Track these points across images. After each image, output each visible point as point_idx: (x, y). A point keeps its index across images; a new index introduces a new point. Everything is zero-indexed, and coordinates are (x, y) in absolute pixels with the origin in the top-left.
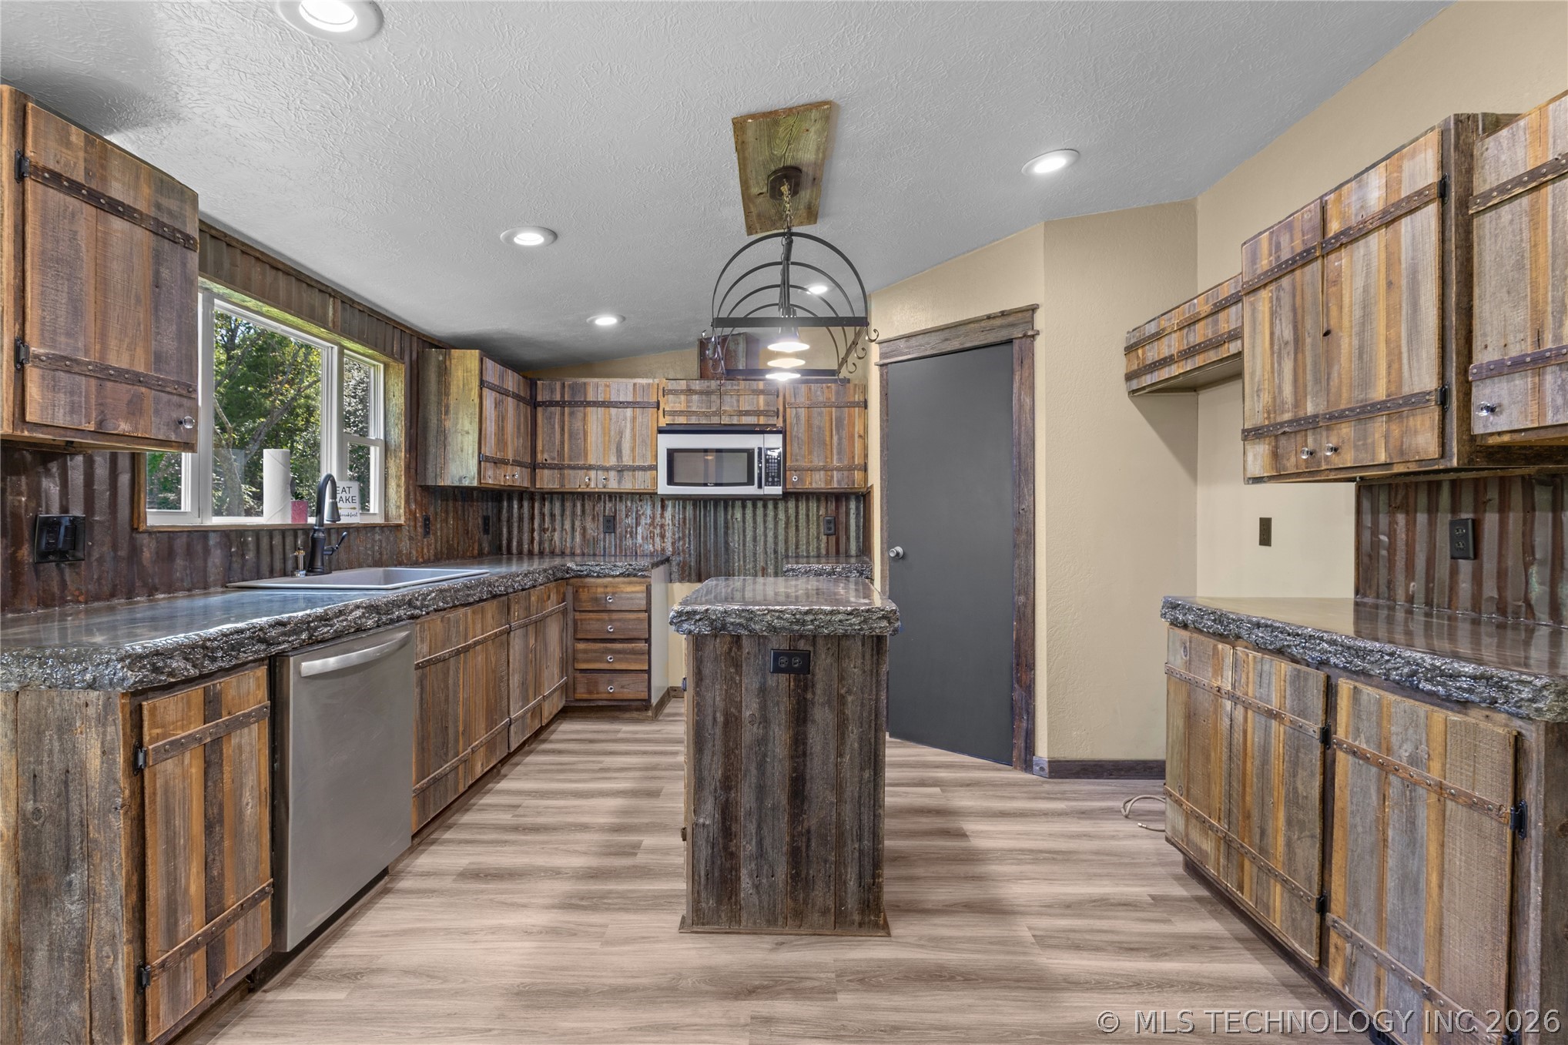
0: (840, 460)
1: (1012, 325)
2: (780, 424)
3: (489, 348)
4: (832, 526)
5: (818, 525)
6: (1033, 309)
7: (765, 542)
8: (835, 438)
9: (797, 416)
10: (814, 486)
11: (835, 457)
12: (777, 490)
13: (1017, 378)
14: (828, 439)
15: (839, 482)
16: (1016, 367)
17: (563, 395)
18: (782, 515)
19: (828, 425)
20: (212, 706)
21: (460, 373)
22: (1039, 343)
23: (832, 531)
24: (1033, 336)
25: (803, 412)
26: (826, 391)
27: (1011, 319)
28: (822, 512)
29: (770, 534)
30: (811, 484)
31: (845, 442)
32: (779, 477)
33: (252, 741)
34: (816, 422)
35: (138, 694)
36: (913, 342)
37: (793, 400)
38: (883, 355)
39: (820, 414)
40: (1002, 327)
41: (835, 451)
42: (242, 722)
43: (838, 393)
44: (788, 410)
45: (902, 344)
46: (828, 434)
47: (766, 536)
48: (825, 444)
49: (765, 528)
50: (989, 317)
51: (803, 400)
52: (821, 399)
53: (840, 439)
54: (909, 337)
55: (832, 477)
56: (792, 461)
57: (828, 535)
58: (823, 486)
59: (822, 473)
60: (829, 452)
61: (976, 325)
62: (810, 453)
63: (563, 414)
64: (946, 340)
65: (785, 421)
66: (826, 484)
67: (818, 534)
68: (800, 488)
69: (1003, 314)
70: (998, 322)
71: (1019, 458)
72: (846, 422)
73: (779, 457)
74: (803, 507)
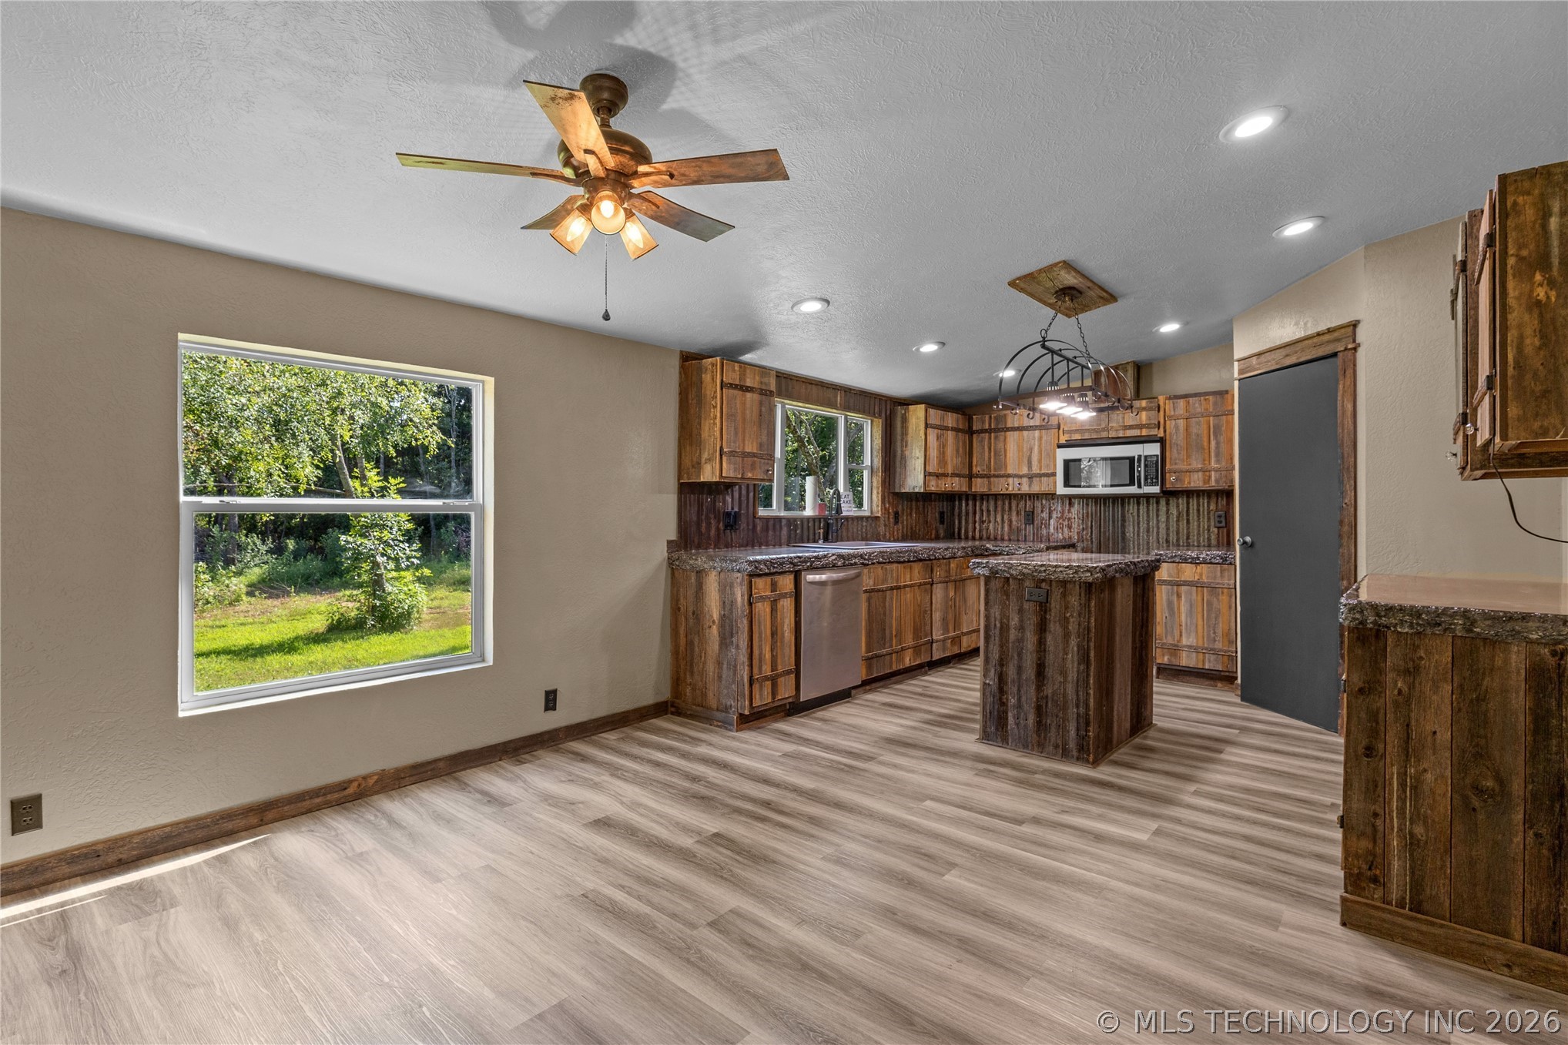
0: (1218, 461)
1: (1338, 340)
2: (1161, 434)
3: (931, 401)
4: (1223, 519)
5: (1209, 519)
6: (1354, 325)
7: (1158, 533)
8: (1213, 443)
9: (1177, 427)
10: (1192, 484)
11: (1213, 460)
12: (1156, 489)
13: (1341, 386)
14: (1206, 444)
15: (1217, 481)
16: (1341, 377)
17: (990, 425)
18: (1174, 511)
19: (1205, 432)
20: (774, 586)
21: (914, 420)
22: (1361, 354)
23: (1223, 524)
24: (1355, 349)
25: (1181, 423)
26: (1203, 402)
27: (1336, 335)
28: (1213, 507)
29: (1163, 526)
30: (1190, 483)
31: (1223, 446)
32: (1157, 478)
33: (787, 604)
34: (1194, 430)
35: (751, 575)
36: (1263, 358)
37: (1172, 413)
38: (1241, 372)
39: (1198, 423)
40: (1329, 342)
41: (1213, 454)
42: (784, 596)
43: (1215, 403)
44: (1168, 422)
45: (1254, 360)
46: (1205, 439)
47: (1158, 528)
48: (1204, 449)
49: (1158, 521)
50: (1319, 334)
51: (1182, 412)
52: (1199, 410)
53: (1218, 443)
54: (1259, 354)
55: (1210, 477)
56: (1171, 464)
57: (1218, 528)
58: (1201, 484)
59: (1200, 474)
60: (1207, 456)
61: (1310, 341)
62: (1188, 456)
63: (990, 438)
64: (1287, 355)
65: (1165, 431)
66: (1205, 483)
67: (1209, 527)
68: (1179, 486)
69: (1329, 331)
70: (1326, 337)
71: (1343, 457)
72: (1224, 428)
73: (1157, 461)
74: (1193, 503)
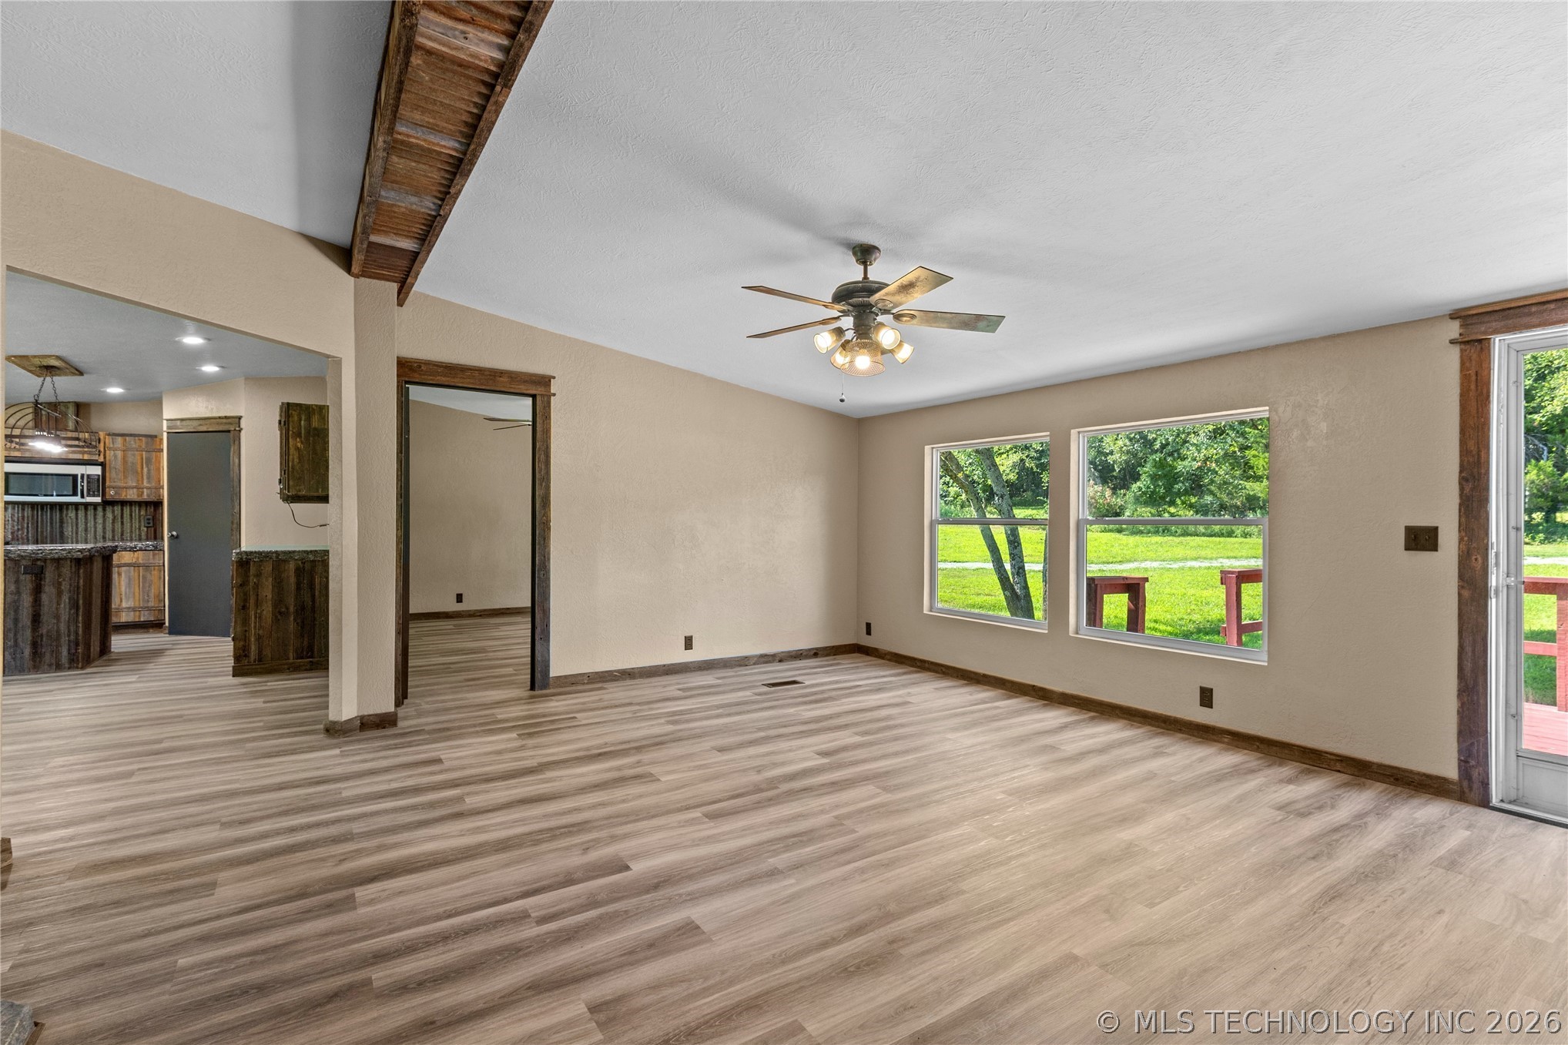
0: (149, 482)
1: (231, 424)
2: (101, 459)
4: (151, 521)
5: (140, 522)
6: (240, 418)
7: (95, 531)
8: (145, 470)
9: (115, 456)
10: (128, 497)
11: (145, 481)
12: (98, 500)
13: (232, 449)
14: (139, 470)
15: (148, 495)
16: (232, 444)
18: (109, 515)
19: (139, 462)
22: (243, 433)
23: (151, 525)
24: (240, 431)
25: (119, 454)
26: (138, 441)
27: (230, 420)
28: (143, 513)
29: (100, 527)
30: (126, 496)
31: (153, 473)
32: (99, 491)
34: (130, 459)
36: (184, 423)
37: (112, 446)
38: (168, 428)
39: (134, 455)
40: (226, 423)
41: (145, 477)
43: (147, 443)
44: (107, 452)
45: (178, 423)
46: (139, 467)
47: (95, 528)
48: (137, 472)
49: (95, 523)
50: (220, 418)
51: (120, 446)
52: (134, 446)
53: (149, 470)
54: (182, 420)
55: (143, 493)
56: (110, 482)
57: (147, 527)
58: (136, 497)
59: (135, 490)
60: (140, 478)
61: (215, 420)
62: (125, 477)
64: (201, 425)
65: (105, 458)
66: (138, 496)
67: (140, 527)
68: (117, 498)
69: (226, 417)
70: (224, 421)
71: (233, 487)
72: (153, 460)
73: (98, 480)
74: (127, 510)
